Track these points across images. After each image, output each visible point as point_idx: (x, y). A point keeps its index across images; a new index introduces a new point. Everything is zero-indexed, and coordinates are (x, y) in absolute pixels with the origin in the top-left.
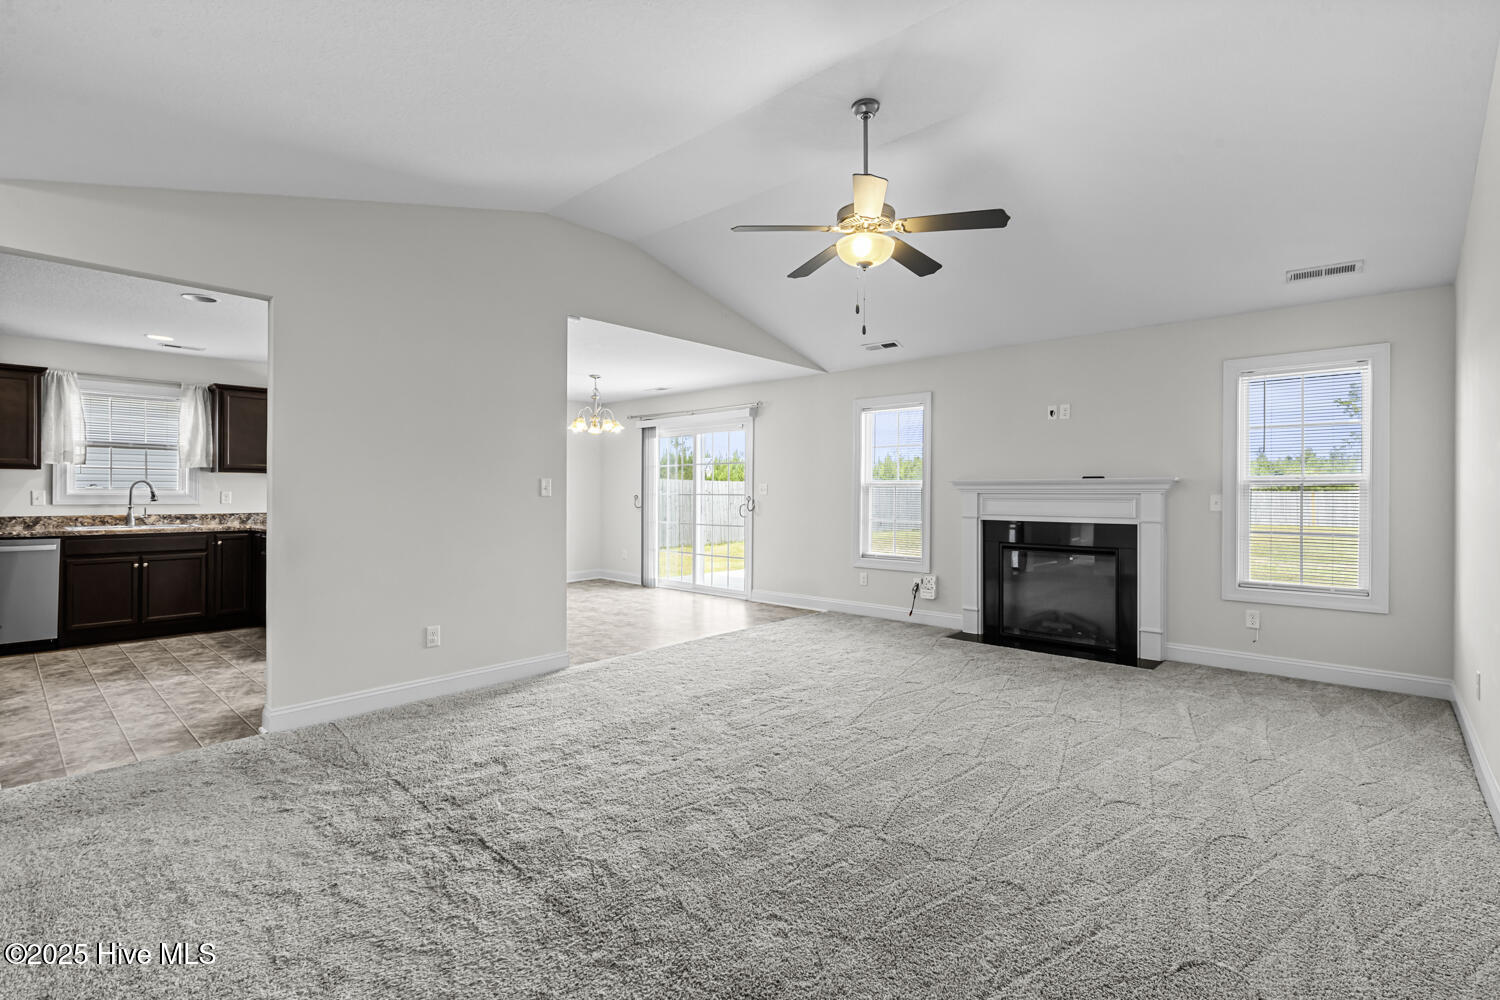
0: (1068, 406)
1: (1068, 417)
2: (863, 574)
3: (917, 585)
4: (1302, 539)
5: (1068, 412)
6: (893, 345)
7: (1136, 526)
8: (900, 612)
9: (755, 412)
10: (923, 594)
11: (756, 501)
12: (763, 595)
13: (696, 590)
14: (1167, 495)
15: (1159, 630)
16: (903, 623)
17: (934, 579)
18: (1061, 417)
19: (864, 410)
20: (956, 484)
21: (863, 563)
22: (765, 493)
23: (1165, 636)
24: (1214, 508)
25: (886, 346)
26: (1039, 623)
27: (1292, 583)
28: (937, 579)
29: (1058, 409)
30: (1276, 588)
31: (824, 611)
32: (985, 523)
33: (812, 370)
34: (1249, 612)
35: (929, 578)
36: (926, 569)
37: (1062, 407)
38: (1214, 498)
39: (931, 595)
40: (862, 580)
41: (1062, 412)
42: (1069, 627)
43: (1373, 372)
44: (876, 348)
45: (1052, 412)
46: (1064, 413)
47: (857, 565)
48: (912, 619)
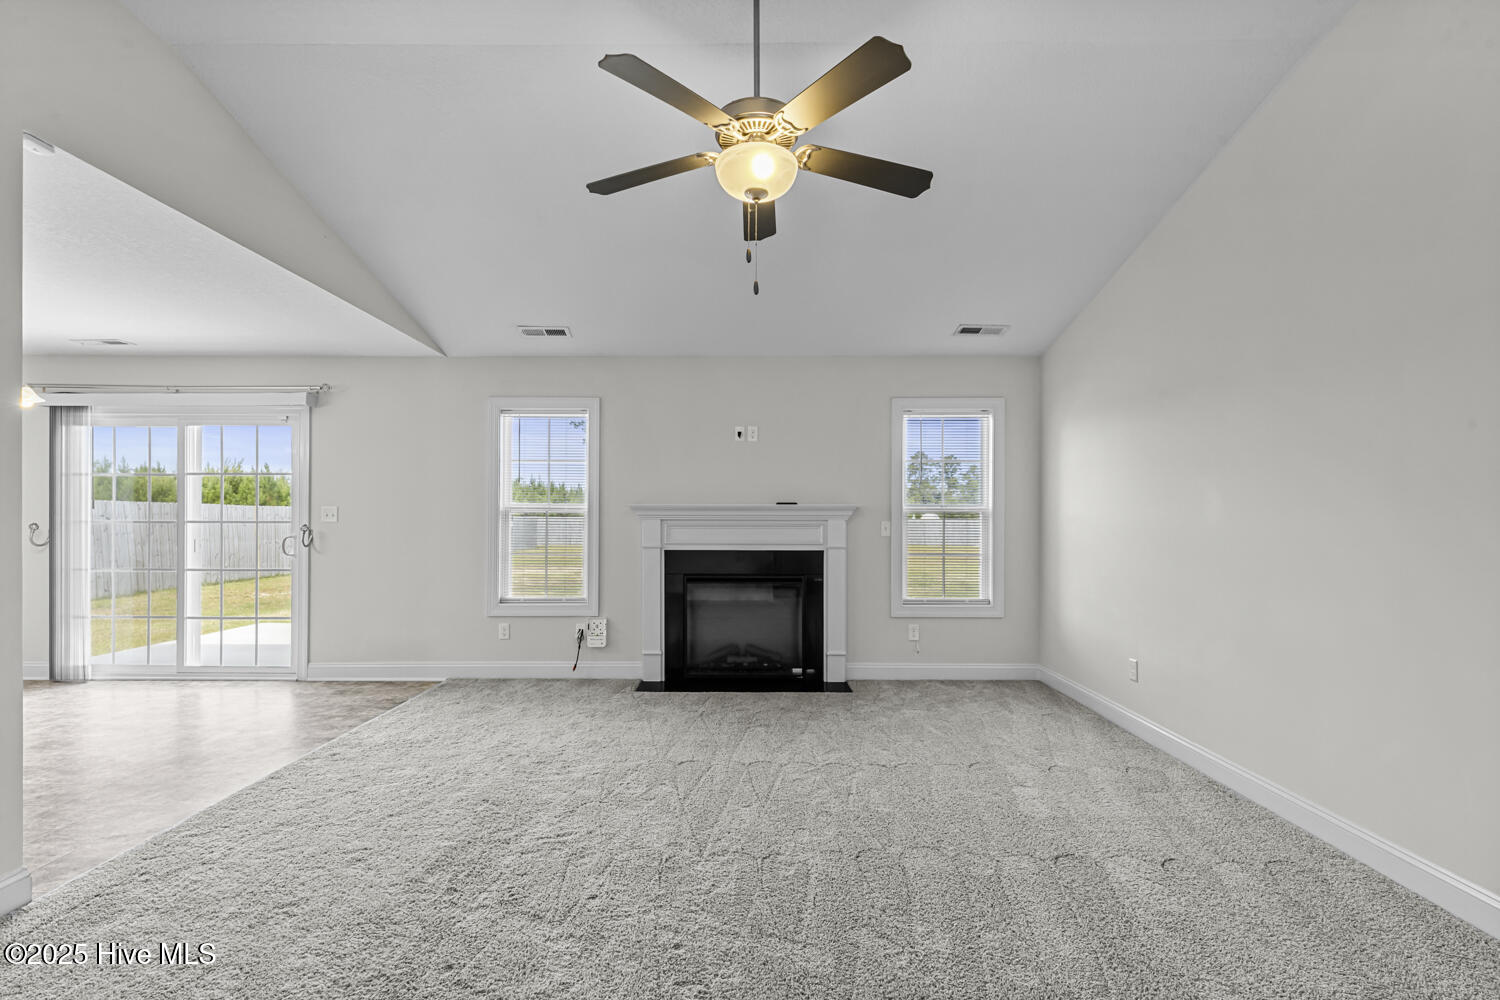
0: (756, 429)
1: (755, 439)
2: (503, 625)
3: (582, 633)
4: (944, 559)
5: (756, 433)
6: (562, 333)
7: (822, 552)
8: (561, 667)
9: (315, 399)
10: (591, 641)
11: (315, 534)
12: (323, 669)
13: (183, 676)
14: (848, 522)
15: (844, 653)
16: (567, 680)
17: (605, 621)
18: (750, 439)
19: (502, 411)
20: (635, 509)
21: (503, 610)
22: (335, 519)
23: (848, 657)
24: (885, 533)
25: (550, 332)
26: (723, 659)
27: (937, 598)
28: (608, 624)
29: (746, 430)
30: (930, 602)
31: (443, 679)
32: (668, 554)
33: (429, 349)
34: (911, 626)
35: (597, 622)
36: (594, 611)
37: (750, 428)
38: (885, 524)
39: (601, 642)
40: (501, 631)
41: (750, 433)
42: (755, 659)
43: (995, 420)
44: (538, 333)
45: (739, 434)
46: (752, 435)
47: (495, 613)
48: (577, 675)
